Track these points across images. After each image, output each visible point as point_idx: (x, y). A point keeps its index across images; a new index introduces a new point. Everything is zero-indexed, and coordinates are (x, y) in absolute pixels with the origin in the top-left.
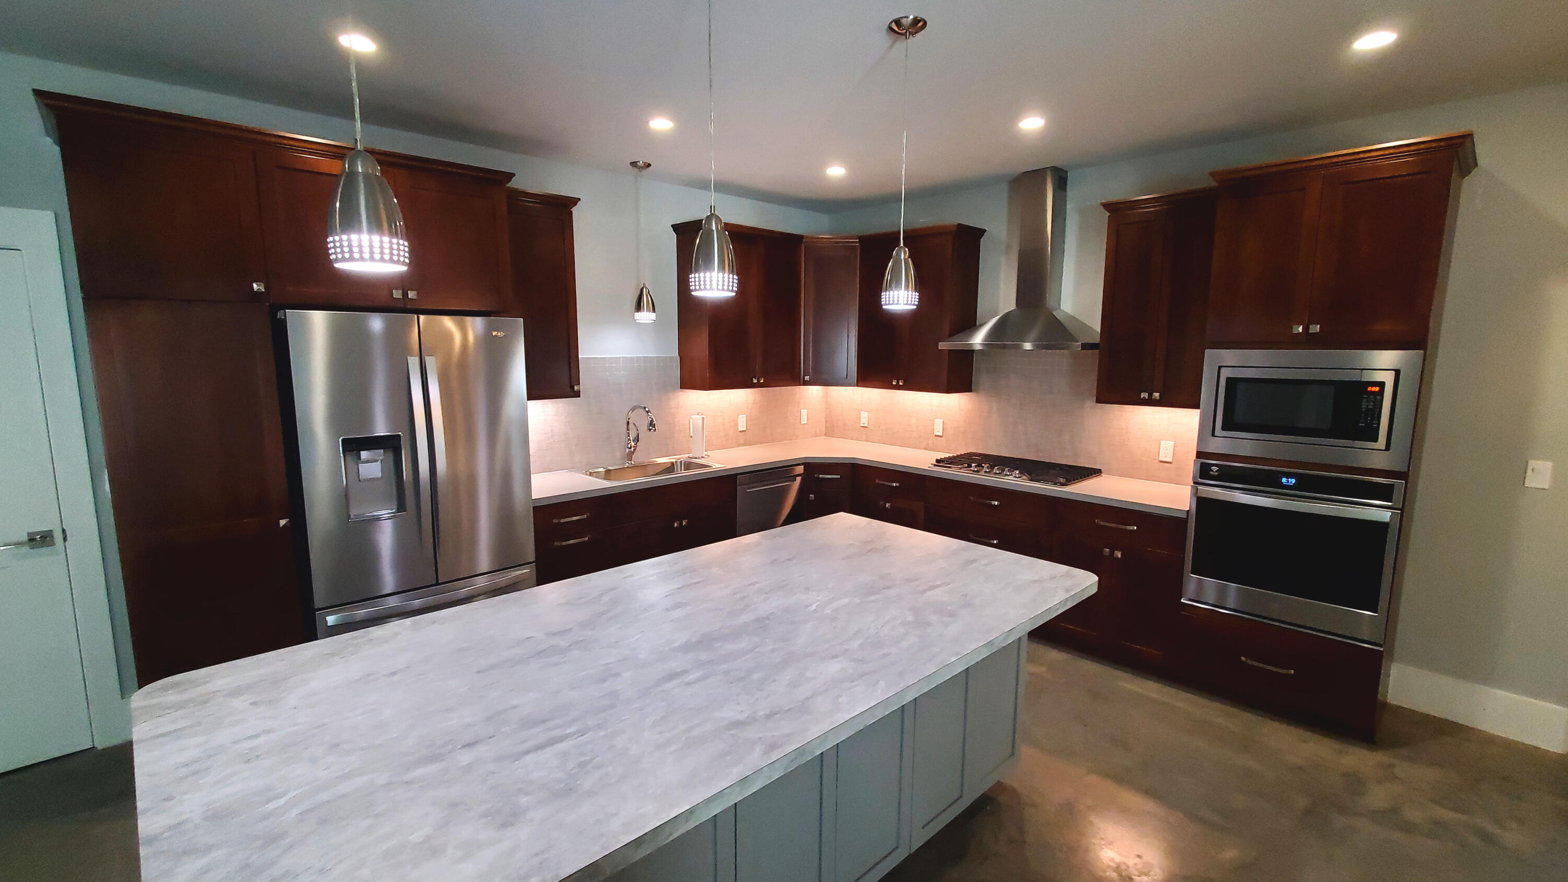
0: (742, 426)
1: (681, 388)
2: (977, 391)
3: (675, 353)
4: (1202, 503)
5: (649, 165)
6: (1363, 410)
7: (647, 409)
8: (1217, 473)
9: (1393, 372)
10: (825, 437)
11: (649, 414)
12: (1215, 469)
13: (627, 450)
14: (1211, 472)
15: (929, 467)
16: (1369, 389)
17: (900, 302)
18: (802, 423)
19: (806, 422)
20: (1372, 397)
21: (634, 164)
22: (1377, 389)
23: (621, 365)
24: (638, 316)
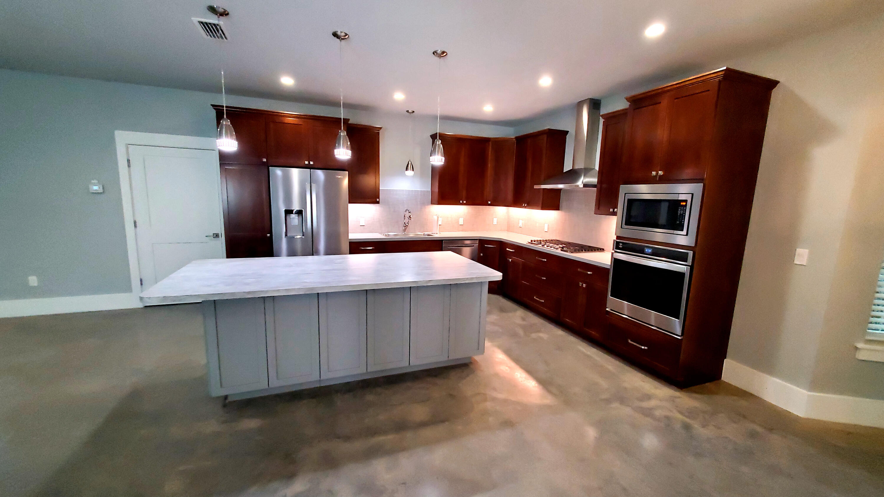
0: (461, 222)
1: (431, 204)
2: (561, 210)
3: (430, 190)
4: (616, 262)
5: (414, 112)
6: (679, 214)
7: (409, 211)
8: (621, 247)
9: (691, 195)
10: (507, 232)
11: (410, 213)
12: (621, 244)
13: (404, 228)
14: (620, 246)
15: (527, 243)
16: (682, 203)
17: (435, 161)
18: (494, 224)
19: (496, 224)
20: (682, 208)
21: (408, 111)
22: (684, 204)
23: (404, 193)
24: (406, 172)
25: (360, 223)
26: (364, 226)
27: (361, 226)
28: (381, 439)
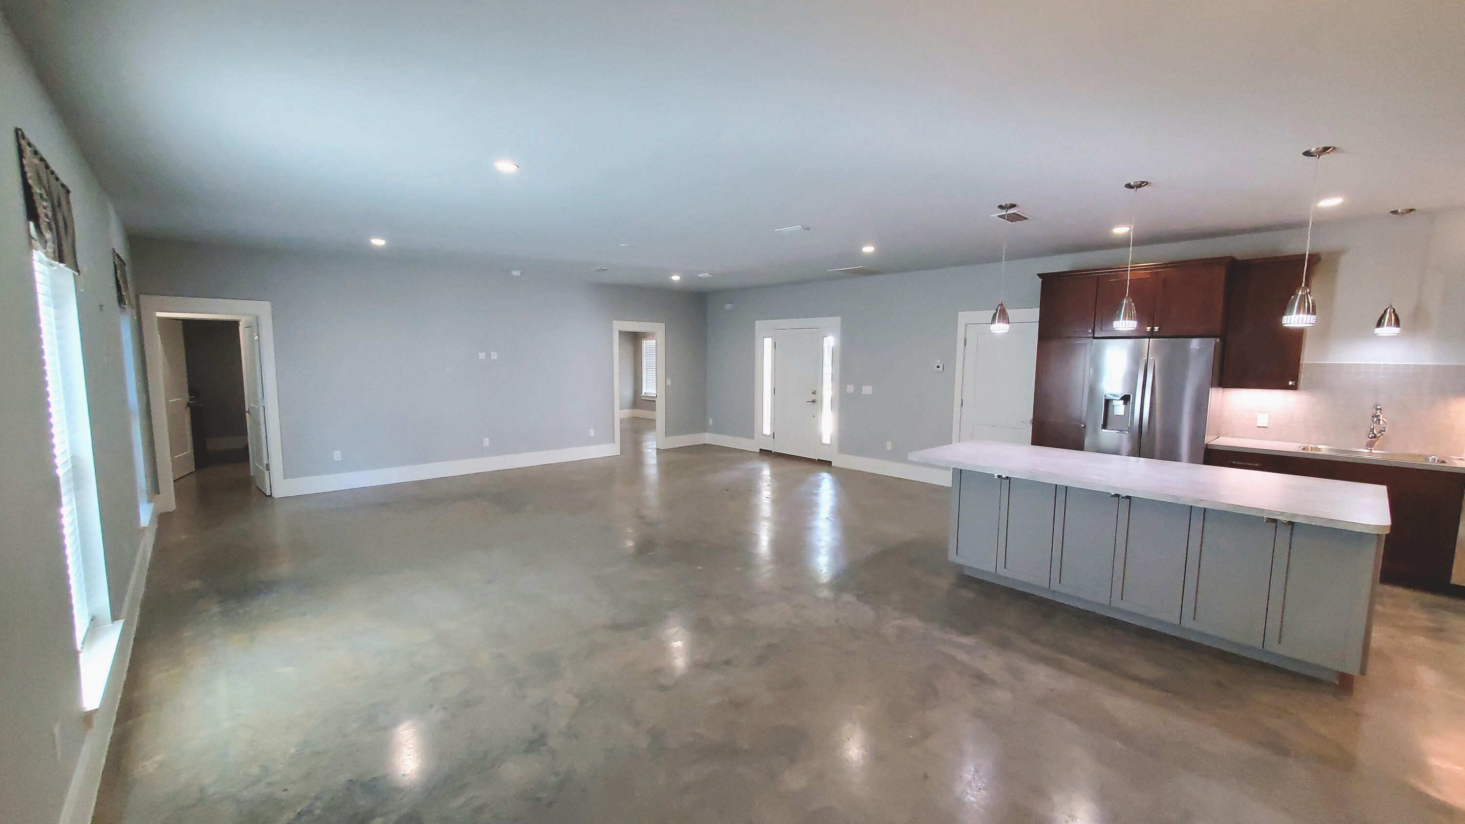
5: (1412, 210)
13: (1370, 441)
24: (1378, 331)
25: (1257, 422)
26: (1266, 427)
27: (1258, 427)
28: (1066, 658)
